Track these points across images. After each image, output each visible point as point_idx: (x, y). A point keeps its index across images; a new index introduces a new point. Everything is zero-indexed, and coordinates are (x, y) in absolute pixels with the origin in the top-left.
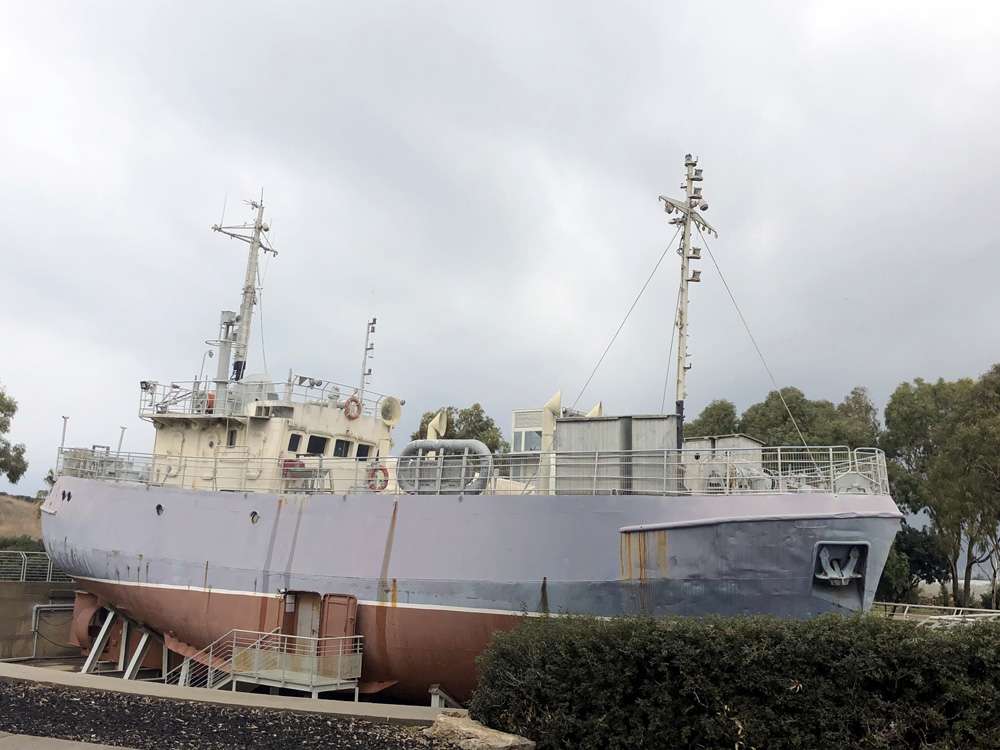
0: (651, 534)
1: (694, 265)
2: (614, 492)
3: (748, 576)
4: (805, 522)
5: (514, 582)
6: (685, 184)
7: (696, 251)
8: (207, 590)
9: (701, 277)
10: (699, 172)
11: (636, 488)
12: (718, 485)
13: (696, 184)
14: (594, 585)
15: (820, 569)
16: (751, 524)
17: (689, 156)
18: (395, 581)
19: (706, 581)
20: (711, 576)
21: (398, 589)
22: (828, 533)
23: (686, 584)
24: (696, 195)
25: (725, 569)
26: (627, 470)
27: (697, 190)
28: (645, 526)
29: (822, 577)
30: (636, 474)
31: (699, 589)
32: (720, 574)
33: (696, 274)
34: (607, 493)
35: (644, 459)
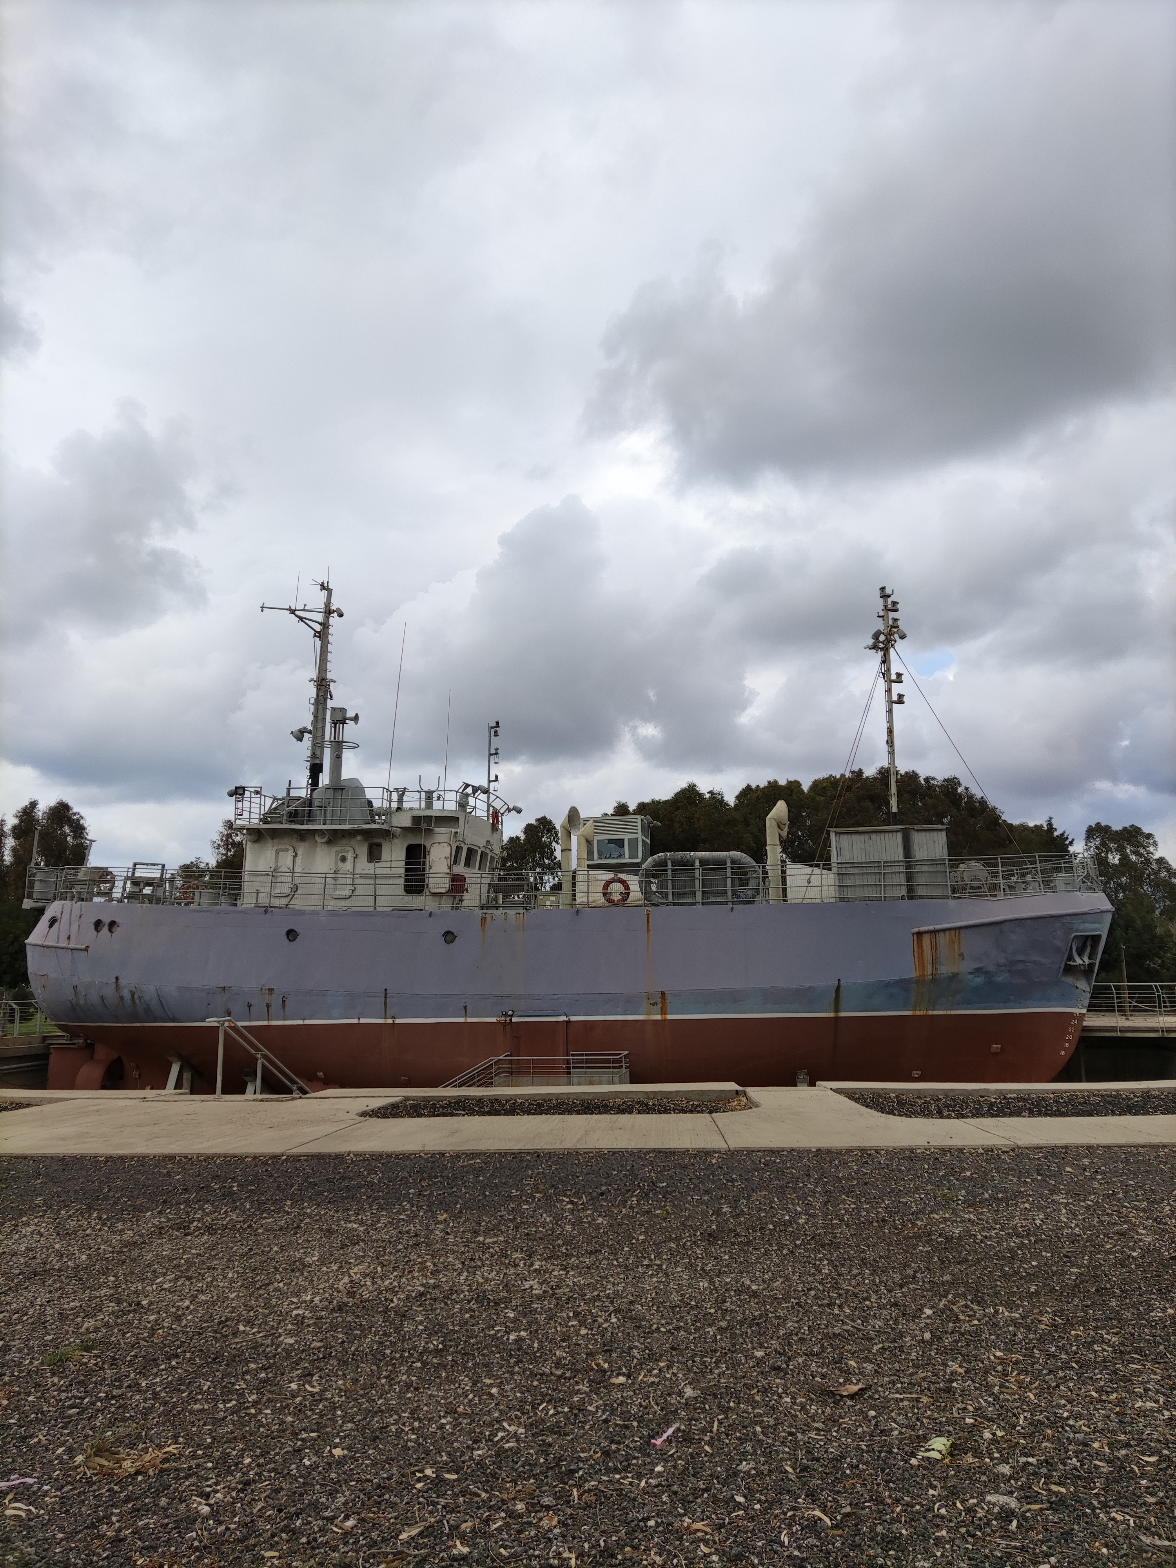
0: (942, 934)
1: (896, 689)
2: (903, 897)
3: (1020, 966)
4: (1068, 918)
5: (807, 985)
6: (882, 614)
7: (899, 675)
8: (390, 1021)
9: (905, 699)
10: (894, 603)
11: (921, 892)
12: (979, 888)
13: (891, 615)
14: (889, 982)
15: (1070, 958)
16: (1029, 921)
17: (883, 589)
18: (663, 993)
19: (987, 973)
20: (991, 968)
21: (668, 1001)
22: (1082, 927)
23: (970, 977)
24: (895, 625)
25: (1002, 961)
26: (909, 877)
27: (895, 620)
28: (938, 927)
29: (1071, 963)
30: (921, 880)
31: (979, 980)
32: (999, 966)
33: (901, 696)
34: (894, 899)
35: (926, 867)
